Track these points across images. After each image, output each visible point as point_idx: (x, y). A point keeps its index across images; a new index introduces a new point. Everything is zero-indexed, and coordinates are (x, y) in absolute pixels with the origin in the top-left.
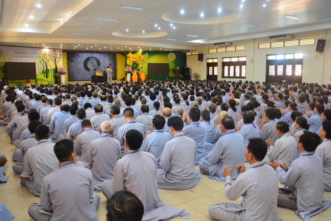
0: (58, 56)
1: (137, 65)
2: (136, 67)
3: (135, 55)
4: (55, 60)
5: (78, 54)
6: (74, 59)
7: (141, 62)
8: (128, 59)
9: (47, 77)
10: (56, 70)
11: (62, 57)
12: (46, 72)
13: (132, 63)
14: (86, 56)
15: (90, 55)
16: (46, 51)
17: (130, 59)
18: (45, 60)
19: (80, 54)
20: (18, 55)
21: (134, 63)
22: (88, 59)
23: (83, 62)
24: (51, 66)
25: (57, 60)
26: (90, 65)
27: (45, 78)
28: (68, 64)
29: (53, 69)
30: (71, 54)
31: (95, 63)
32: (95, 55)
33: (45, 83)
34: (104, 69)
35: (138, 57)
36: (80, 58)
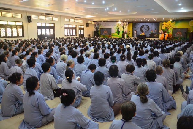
0: (125, 25)
1: (168, 29)
2: (167, 31)
3: (167, 23)
4: (124, 27)
5: (138, 23)
6: (136, 26)
7: (170, 28)
8: (163, 26)
9: (119, 35)
10: (123, 32)
11: (127, 25)
12: (119, 32)
13: (165, 28)
14: (142, 24)
15: (144, 24)
16: (119, 23)
17: (164, 25)
18: (118, 27)
19: (139, 23)
20: (107, 25)
21: (166, 28)
22: (143, 26)
23: (140, 28)
24: (121, 29)
25: (125, 27)
26: (143, 29)
27: (118, 35)
28: (133, 29)
29: (122, 31)
30: (134, 24)
31: (147, 28)
32: (147, 24)
33: (117, 37)
34: (151, 32)
35: (169, 24)
36: (139, 25)
